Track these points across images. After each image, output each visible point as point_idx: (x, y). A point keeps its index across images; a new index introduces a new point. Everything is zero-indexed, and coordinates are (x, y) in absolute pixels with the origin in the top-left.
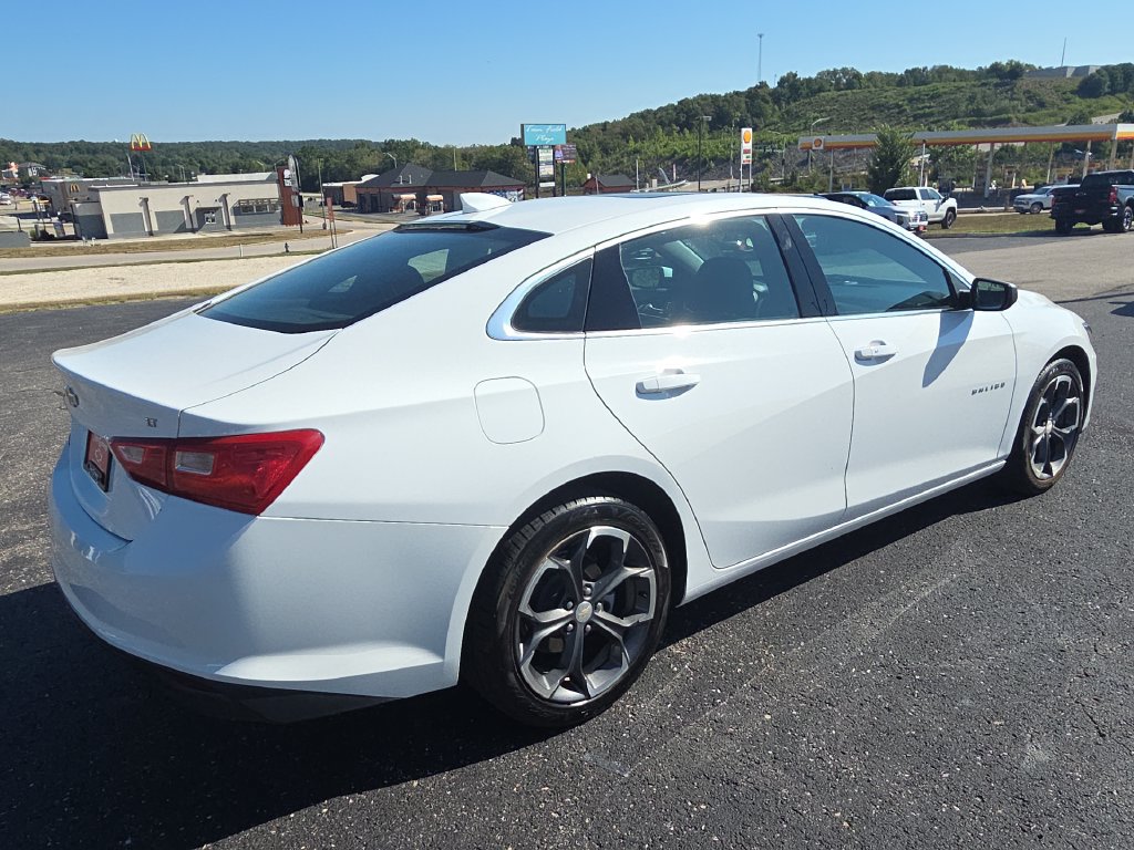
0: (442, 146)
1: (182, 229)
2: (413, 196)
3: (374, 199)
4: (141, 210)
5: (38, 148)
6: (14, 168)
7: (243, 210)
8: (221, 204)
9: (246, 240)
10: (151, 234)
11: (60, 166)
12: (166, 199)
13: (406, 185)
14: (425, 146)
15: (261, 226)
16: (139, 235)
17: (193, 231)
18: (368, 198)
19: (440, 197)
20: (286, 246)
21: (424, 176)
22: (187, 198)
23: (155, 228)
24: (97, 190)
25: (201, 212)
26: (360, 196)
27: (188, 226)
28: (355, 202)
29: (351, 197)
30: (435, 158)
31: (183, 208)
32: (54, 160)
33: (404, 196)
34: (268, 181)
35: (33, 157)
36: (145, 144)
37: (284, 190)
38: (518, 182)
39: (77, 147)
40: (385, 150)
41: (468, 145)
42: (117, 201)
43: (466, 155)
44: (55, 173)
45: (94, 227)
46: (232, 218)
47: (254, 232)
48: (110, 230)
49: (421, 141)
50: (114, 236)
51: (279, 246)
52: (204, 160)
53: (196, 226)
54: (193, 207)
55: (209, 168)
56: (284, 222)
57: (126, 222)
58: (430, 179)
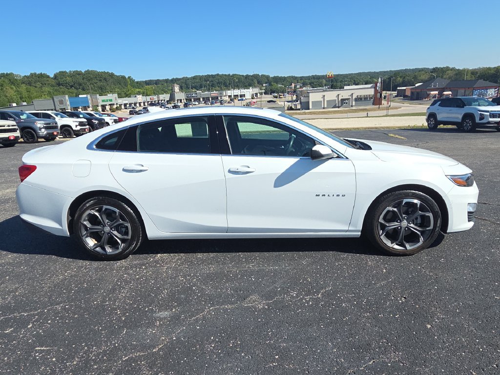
0: (461, 68)
1: (335, 107)
2: (437, 92)
3: (418, 93)
4: (322, 100)
5: (302, 78)
6: (293, 85)
7: (359, 99)
8: (350, 97)
9: (356, 111)
10: (324, 108)
11: (307, 84)
12: (332, 95)
13: (435, 88)
14: (453, 69)
15: (364, 105)
16: (320, 109)
17: (339, 107)
18: (415, 93)
19: (450, 93)
20: (367, 114)
21: (444, 83)
22: (339, 95)
23: (326, 106)
24: (309, 93)
25: (343, 100)
26: (412, 93)
27: (337, 105)
28: (410, 95)
29: (408, 93)
30: (456, 74)
31: (336, 98)
32: (305, 82)
33: (432, 93)
34: (371, 88)
35: (300, 81)
36: (332, 75)
37: (376, 91)
38: (495, 85)
39: (314, 77)
40: (432, 72)
41: (476, 67)
42: (315, 97)
43: (473, 72)
44: (305, 87)
45: (306, 106)
46: (354, 103)
47: (361, 108)
48: (311, 107)
49: (451, 67)
50: (312, 109)
51: (365, 114)
52: (356, 80)
53: (340, 105)
54: (340, 98)
55: (357, 83)
56: (374, 104)
57: (317, 104)
58: (447, 84)
